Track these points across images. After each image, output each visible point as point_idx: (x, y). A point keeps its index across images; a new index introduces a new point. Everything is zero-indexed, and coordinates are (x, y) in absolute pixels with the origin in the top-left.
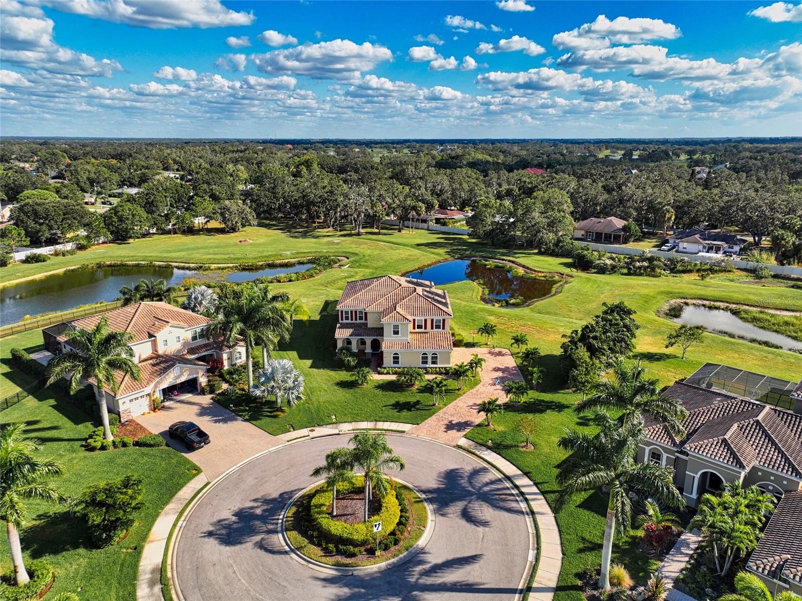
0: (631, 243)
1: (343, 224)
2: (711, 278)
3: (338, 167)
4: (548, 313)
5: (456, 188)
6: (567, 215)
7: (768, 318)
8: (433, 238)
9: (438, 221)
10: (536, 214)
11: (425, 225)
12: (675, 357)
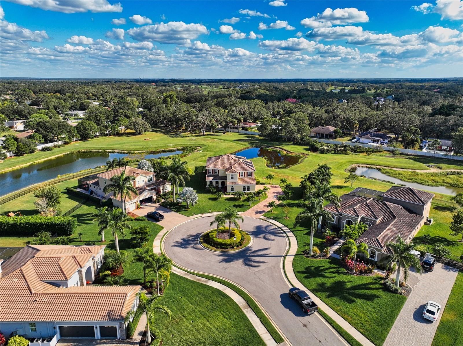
0: (338, 139)
1: (195, 130)
2: (373, 155)
3: (186, 98)
4: (297, 171)
5: (252, 111)
6: (307, 126)
7: (393, 172)
8: (241, 137)
9: (243, 128)
10: (291, 125)
11: (237, 130)
12: (348, 187)
